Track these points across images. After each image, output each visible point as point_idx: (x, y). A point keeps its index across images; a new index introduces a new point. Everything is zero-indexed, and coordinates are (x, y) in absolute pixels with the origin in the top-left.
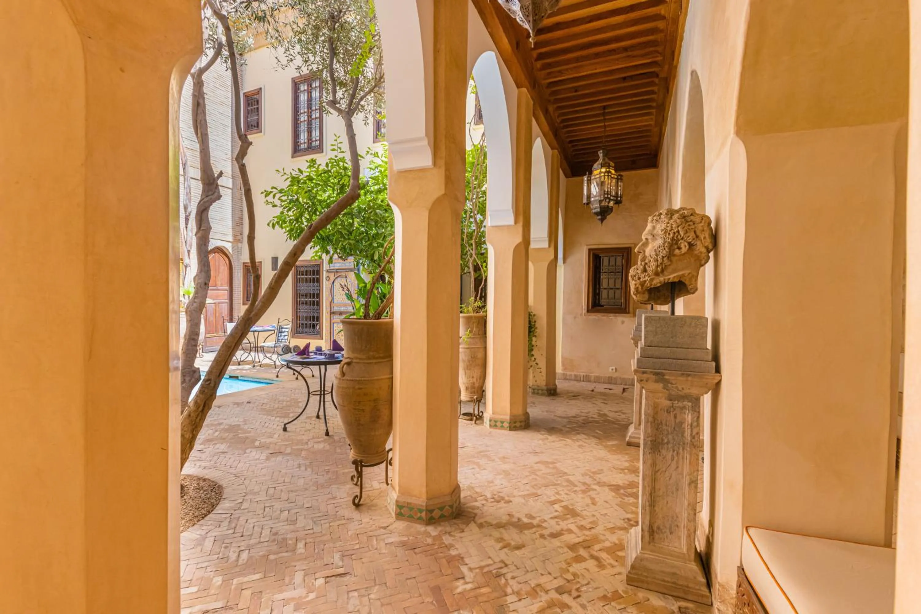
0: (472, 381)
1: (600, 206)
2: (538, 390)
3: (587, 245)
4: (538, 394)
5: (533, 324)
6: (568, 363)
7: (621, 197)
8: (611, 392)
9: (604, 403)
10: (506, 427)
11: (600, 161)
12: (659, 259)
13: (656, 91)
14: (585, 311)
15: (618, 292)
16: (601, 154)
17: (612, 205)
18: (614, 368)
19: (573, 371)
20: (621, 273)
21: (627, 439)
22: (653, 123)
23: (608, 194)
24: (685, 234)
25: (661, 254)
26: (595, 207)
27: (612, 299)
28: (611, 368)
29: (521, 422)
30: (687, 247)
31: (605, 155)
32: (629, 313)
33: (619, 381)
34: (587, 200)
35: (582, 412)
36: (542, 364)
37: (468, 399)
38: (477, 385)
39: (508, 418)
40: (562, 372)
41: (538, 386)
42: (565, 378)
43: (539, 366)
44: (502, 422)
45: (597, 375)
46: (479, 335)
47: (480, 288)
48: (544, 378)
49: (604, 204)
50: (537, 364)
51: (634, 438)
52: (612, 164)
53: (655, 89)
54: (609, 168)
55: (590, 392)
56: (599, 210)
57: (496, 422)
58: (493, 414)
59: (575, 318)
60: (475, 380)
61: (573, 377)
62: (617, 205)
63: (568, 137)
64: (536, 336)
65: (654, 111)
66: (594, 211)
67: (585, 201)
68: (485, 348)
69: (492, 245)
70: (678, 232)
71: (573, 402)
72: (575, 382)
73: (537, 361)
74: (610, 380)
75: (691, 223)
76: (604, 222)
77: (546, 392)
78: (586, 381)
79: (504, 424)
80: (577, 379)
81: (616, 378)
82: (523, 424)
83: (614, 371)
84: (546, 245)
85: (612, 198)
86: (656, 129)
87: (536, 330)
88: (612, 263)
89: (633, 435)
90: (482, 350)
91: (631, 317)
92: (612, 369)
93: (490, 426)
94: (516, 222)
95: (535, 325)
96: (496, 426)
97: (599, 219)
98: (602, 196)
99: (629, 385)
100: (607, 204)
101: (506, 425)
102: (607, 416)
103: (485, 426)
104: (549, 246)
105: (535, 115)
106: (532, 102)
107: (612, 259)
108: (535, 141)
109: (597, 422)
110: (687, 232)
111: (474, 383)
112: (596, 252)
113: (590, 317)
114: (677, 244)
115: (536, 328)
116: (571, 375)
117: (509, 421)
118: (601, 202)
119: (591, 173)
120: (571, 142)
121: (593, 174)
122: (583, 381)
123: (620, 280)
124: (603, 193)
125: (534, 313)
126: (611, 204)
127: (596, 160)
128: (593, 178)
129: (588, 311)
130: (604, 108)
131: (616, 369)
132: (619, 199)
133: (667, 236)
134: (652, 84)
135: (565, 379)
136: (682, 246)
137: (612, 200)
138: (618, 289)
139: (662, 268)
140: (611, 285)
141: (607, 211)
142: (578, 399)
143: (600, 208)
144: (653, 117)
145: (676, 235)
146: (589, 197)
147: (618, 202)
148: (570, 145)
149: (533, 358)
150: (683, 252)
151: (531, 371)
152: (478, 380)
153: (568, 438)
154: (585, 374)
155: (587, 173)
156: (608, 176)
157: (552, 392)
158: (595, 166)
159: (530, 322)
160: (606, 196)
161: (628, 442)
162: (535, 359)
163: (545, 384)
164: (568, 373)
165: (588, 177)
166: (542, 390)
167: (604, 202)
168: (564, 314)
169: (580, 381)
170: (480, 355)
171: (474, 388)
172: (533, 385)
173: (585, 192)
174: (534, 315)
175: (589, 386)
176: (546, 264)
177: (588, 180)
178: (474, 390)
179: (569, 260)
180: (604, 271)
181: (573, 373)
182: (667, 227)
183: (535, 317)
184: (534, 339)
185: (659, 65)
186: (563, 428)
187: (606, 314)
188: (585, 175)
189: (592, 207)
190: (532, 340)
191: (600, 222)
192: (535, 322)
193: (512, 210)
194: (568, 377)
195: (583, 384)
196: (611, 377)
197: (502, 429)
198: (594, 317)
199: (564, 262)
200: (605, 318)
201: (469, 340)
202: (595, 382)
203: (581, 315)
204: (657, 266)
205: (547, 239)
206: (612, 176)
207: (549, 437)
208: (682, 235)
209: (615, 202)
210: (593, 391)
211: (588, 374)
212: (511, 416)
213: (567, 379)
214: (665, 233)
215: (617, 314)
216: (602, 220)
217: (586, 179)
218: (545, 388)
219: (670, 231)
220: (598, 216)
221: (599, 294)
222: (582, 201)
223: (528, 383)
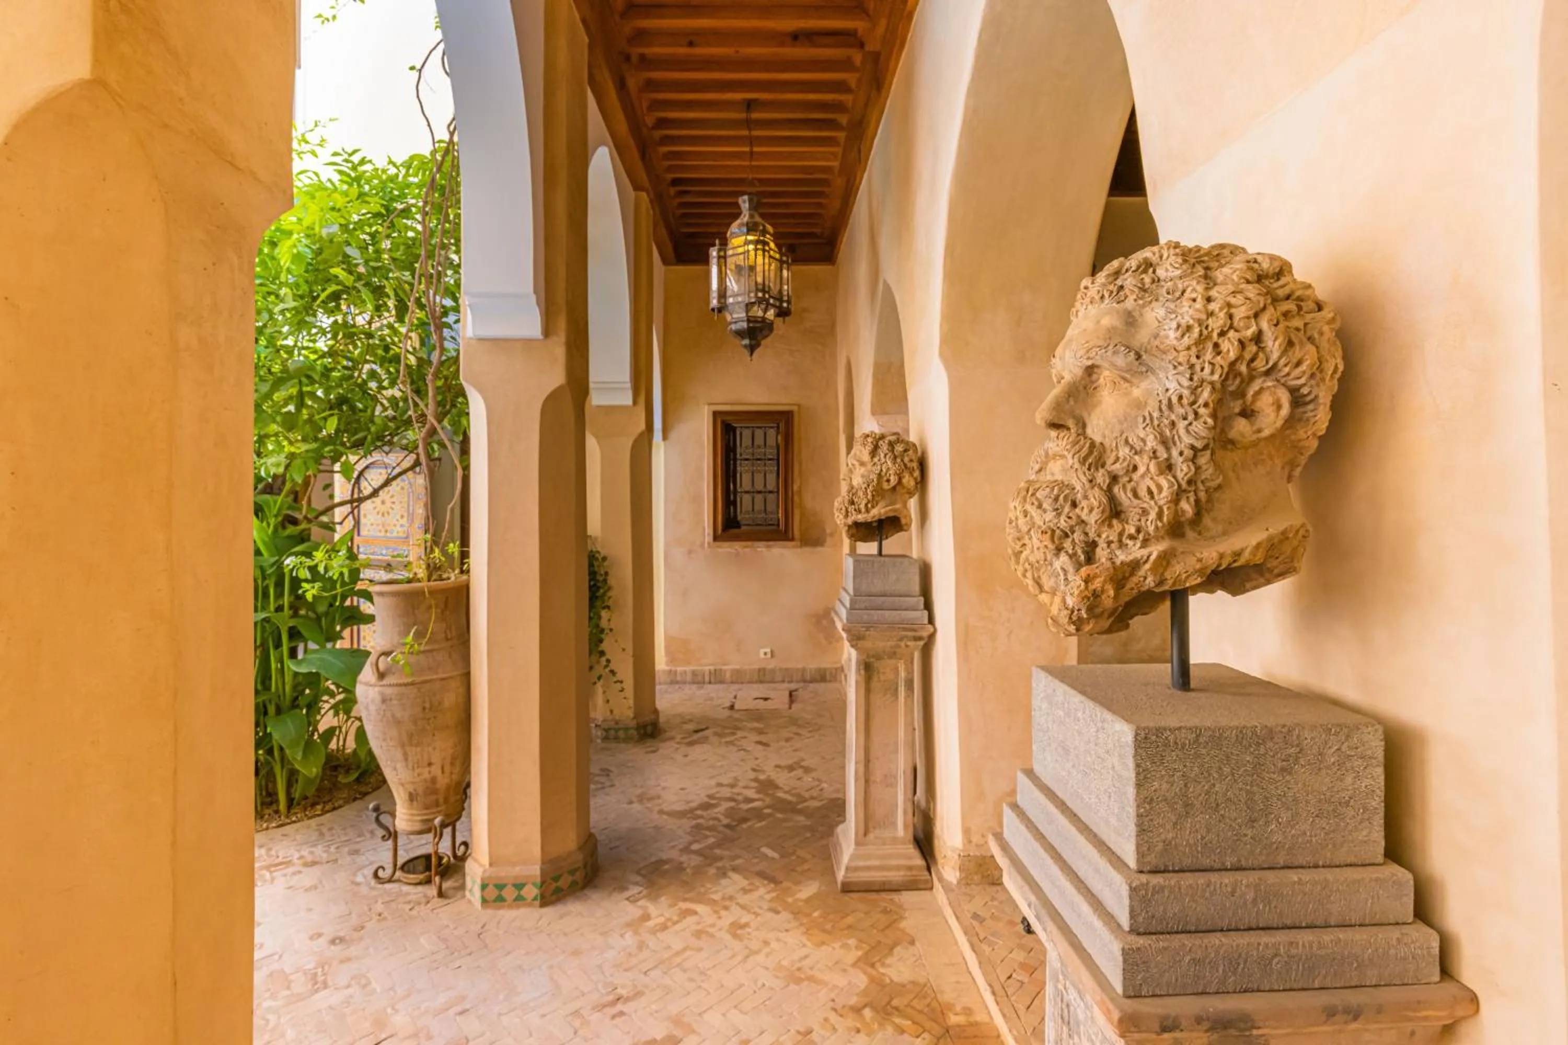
0: (426, 776)
1: (747, 316)
2: (617, 730)
3: (710, 404)
4: (616, 738)
5: (601, 579)
6: (676, 649)
7: (789, 302)
8: (769, 705)
9: (760, 743)
10: (529, 898)
11: (745, 218)
12: (1177, 460)
13: (853, 85)
14: (709, 538)
15: (771, 497)
16: (744, 203)
17: (772, 318)
18: (768, 650)
19: (689, 663)
20: (775, 462)
21: (841, 875)
22: (835, 164)
23: (764, 291)
24: (1284, 352)
25: (1187, 440)
26: (737, 317)
27: (759, 512)
28: (762, 651)
29: (572, 872)
30: (1285, 411)
31: (754, 208)
32: (792, 539)
33: (779, 677)
34: (719, 302)
35: (720, 785)
36: (625, 670)
37: (418, 827)
38: (443, 782)
39: (535, 870)
40: (667, 668)
41: (617, 723)
42: (674, 680)
43: (619, 676)
44: (519, 886)
45: (738, 667)
46: (447, 639)
47: (450, 507)
48: (631, 702)
49: (758, 312)
50: (612, 672)
51: (856, 869)
52: (770, 228)
53: (851, 78)
54: (764, 236)
55: (727, 713)
56: (745, 325)
57: (500, 887)
58: (491, 865)
59: (690, 552)
60: (436, 770)
61: (689, 678)
62: (781, 319)
63: (670, 169)
64: (608, 607)
65: (841, 135)
66: (733, 327)
67: (714, 302)
68: (467, 676)
69: (481, 391)
70: (1258, 338)
71: (697, 752)
72: (694, 687)
73: (612, 666)
74: (763, 676)
75: (1290, 306)
76: (757, 352)
77: (635, 733)
78: (715, 683)
79: (523, 893)
80: (698, 680)
81: (773, 671)
82: (579, 876)
83: (769, 656)
84: (627, 399)
85: (771, 301)
86: (839, 182)
87: (609, 594)
88: (759, 440)
89: (854, 864)
90: (456, 686)
91: (796, 547)
92: (765, 654)
93: (484, 901)
94: (547, 332)
95: (605, 581)
96: (500, 899)
97: (745, 346)
98: (752, 295)
99: (797, 682)
100: (760, 313)
101: (531, 891)
102: (777, 787)
103: (469, 901)
104: (635, 402)
105: (592, 81)
106: (586, 40)
107: (759, 434)
108: (593, 155)
109: (758, 814)
110: (1290, 344)
111: (434, 780)
112: (728, 418)
113: (720, 550)
114: (1243, 395)
115: (609, 589)
116: (685, 672)
117: (538, 880)
118: (749, 306)
119: (724, 243)
120: (675, 182)
121: (730, 246)
122: (710, 683)
123: (775, 474)
124: (754, 288)
125: (604, 552)
126: (771, 314)
127: (737, 215)
128: (730, 252)
129: (716, 538)
130: (750, 105)
131: (772, 652)
132: (785, 305)
133: (1208, 355)
134: (846, 65)
135: (673, 682)
136: (1265, 403)
137: (773, 306)
138: (771, 492)
139: (1197, 501)
140: (759, 486)
141: (761, 329)
142: (705, 740)
143: (749, 321)
144: (838, 150)
145: (1248, 356)
146: (722, 294)
147: (783, 313)
148: (672, 191)
149: (603, 659)
150: (1266, 433)
151: (599, 688)
152: (447, 769)
153: (701, 899)
154: (712, 668)
155: (717, 242)
156: (764, 251)
157: (649, 729)
158: (734, 228)
159: (593, 574)
160: (760, 295)
161: (844, 884)
162: (608, 661)
163: (632, 715)
164: (679, 669)
165: (719, 250)
166: (626, 729)
167: (755, 308)
168: (667, 545)
169: (704, 683)
170: (451, 699)
171: (435, 792)
172: (604, 721)
173: (715, 285)
174: (604, 559)
175: (721, 695)
176: (627, 443)
177: (719, 257)
178: (433, 797)
179: (673, 435)
180: (745, 456)
181: (688, 669)
182: (1211, 314)
183: (606, 564)
184: (604, 614)
185: (868, 15)
186: (684, 858)
187: (749, 543)
188: (714, 245)
189: (729, 318)
190: (600, 617)
191: (746, 353)
192: (606, 574)
193: (533, 299)
194: (679, 678)
195: (711, 690)
196: (764, 669)
197: (518, 907)
198: (729, 550)
199: (665, 437)
200: (747, 550)
201: (413, 659)
202: (732, 682)
203: (702, 545)
204: (1176, 499)
205: (629, 385)
206: (772, 253)
207: (652, 909)
208: (1275, 356)
209: (777, 311)
210: (732, 707)
211: (718, 667)
212: (543, 863)
213: (677, 683)
214: (1201, 341)
215: (771, 543)
216: (752, 349)
217: (715, 254)
218: (633, 723)
219: (1222, 334)
220: (743, 338)
221: (734, 503)
222: (708, 302)
223: (592, 715)
